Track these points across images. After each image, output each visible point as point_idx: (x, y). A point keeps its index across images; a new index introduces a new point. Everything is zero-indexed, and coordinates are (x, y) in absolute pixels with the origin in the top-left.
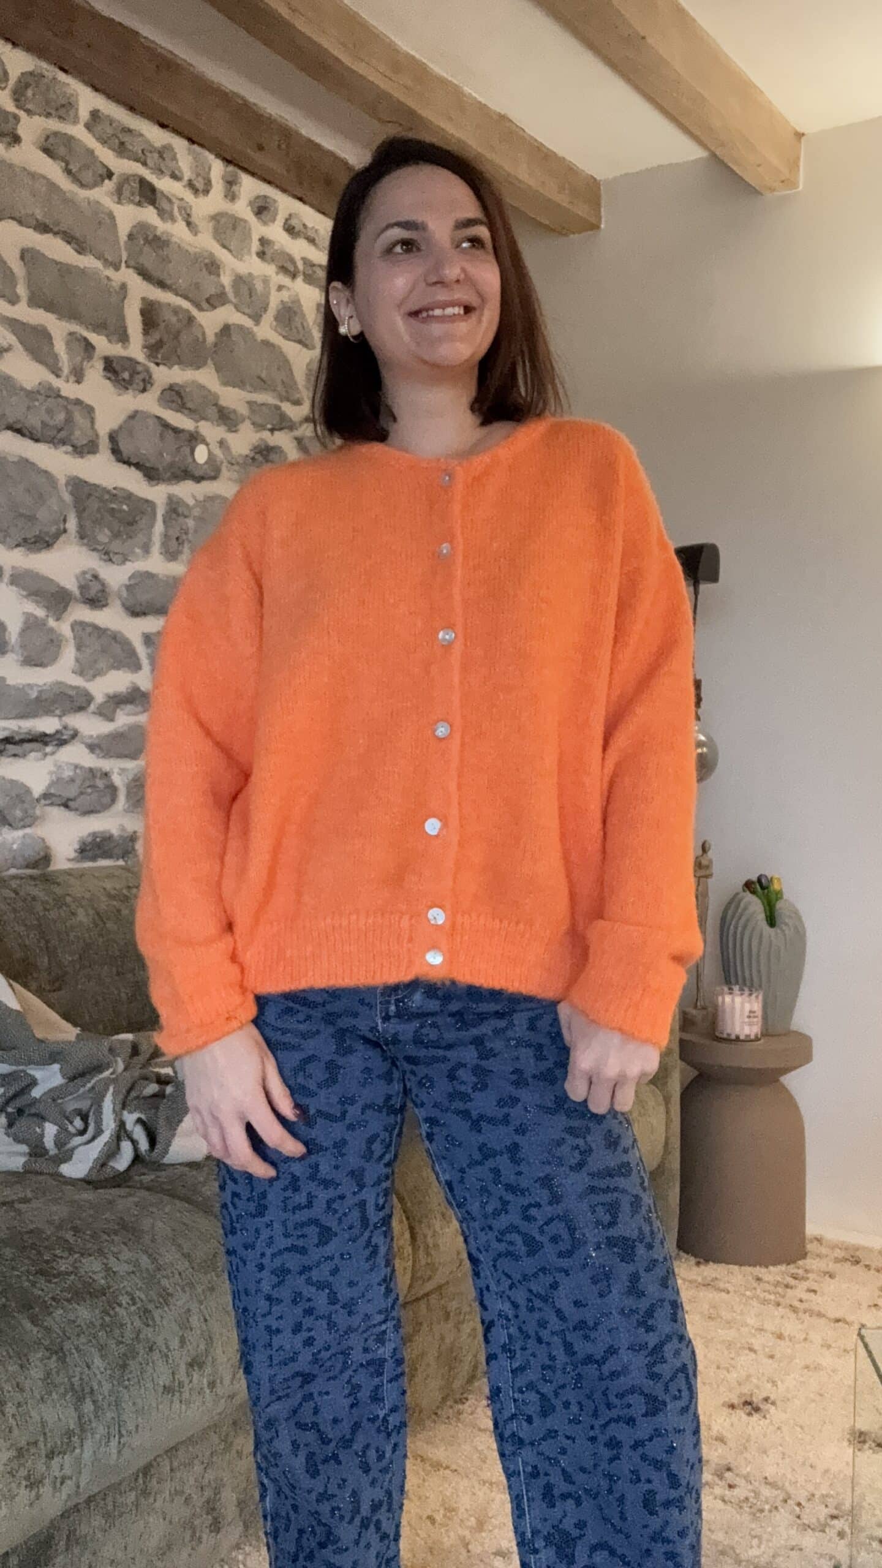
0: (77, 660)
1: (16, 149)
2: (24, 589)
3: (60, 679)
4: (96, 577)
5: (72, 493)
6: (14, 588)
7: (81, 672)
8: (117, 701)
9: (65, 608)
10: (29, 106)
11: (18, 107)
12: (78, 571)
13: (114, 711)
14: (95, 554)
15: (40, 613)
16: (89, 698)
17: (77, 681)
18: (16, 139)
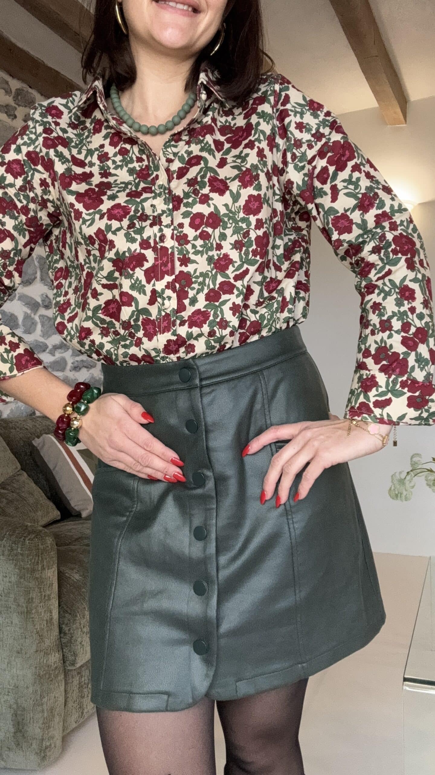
0: (42, 331)
1: (14, 121)
2: (24, 302)
3: (37, 339)
4: (47, 296)
5: (38, 262)
6: (19, 302)
7: (43, 337)
8: (56, 348)
9: (37, 310)
10: (20, 103)
11: (15, 103)
12: (40, 294)
13: (54, 352)
14: (46, 287)
15: (29, 311)
16: (46, 346)
17: (42, 340)
18: (15, 117)
